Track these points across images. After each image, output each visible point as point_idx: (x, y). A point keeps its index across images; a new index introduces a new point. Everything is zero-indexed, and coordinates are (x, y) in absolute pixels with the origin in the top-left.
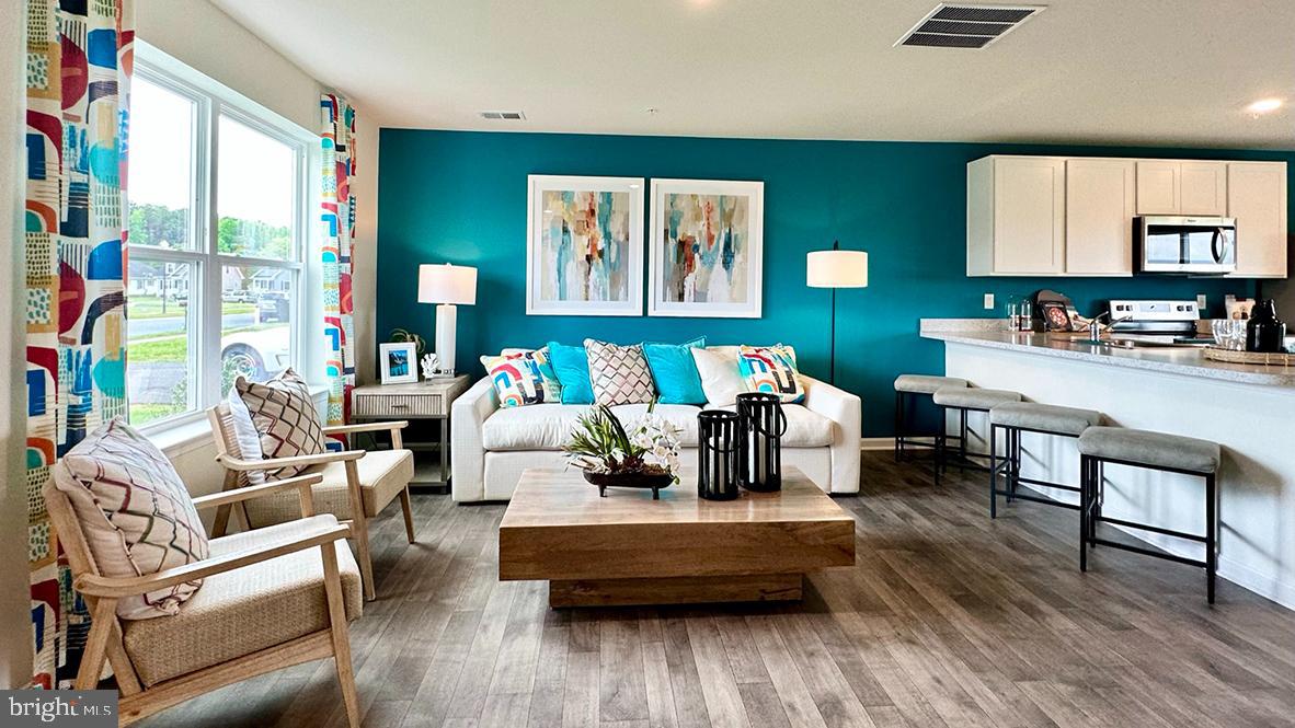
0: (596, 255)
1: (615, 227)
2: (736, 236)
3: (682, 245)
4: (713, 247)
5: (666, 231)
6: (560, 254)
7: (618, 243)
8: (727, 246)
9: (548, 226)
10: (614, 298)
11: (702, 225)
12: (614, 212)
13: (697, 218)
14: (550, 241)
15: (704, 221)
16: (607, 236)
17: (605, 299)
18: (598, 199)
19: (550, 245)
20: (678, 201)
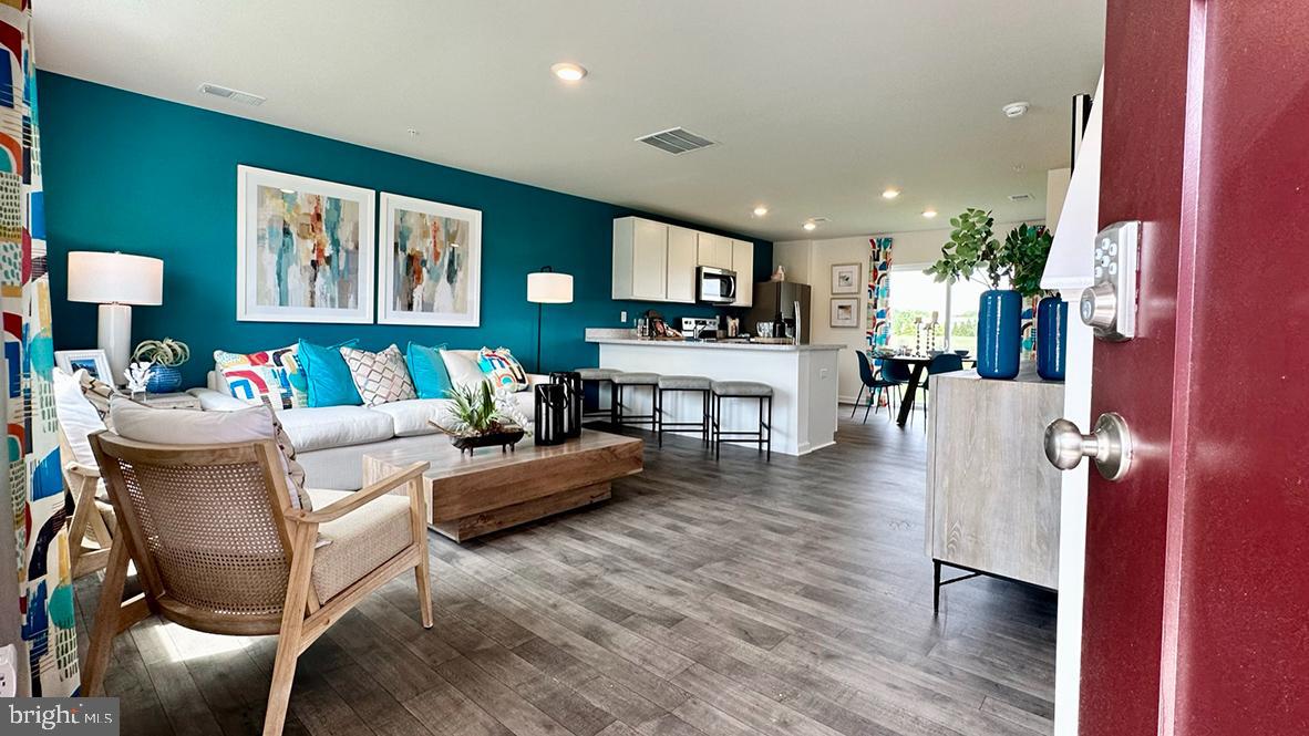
0: (323, 261)
1: (344, 234)
2: (458, 255)
3: (410, 259)
4: (438, 263)
5: (396, 244)
6: (280, 257)
7: (347, 252)
8: (451, 262)
9: (265, 225)
10: (343, 305)
11: (429, 242)
12: (343, 220)
13: (425, 235)
14: (267, 241)
15: (431, 239)
16: (336, 243)
17: (333, 307)
18: (325, 205)
19: (267, 246)
20: (407, 217)
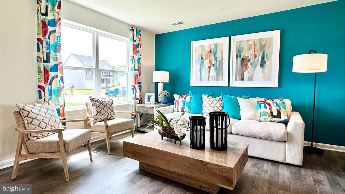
0: (212, 66)
1: (218, 55)
2: (267, 54)
3: (243, 60)
4: (256, 59)
5: (237, 56)
6: (200, 66)
7: (219, 61)
8: (263, 58)
9: (197, 58)
10: (218, 80)
11: (252, 51)
12: (218, 50)
13: (250, 49)
14: (197, 62)
15: (253, 50)
16: (216, 59)
17: (215, 81)
18: (213, 47)
19: (197, 64)
20: (242, 43)
